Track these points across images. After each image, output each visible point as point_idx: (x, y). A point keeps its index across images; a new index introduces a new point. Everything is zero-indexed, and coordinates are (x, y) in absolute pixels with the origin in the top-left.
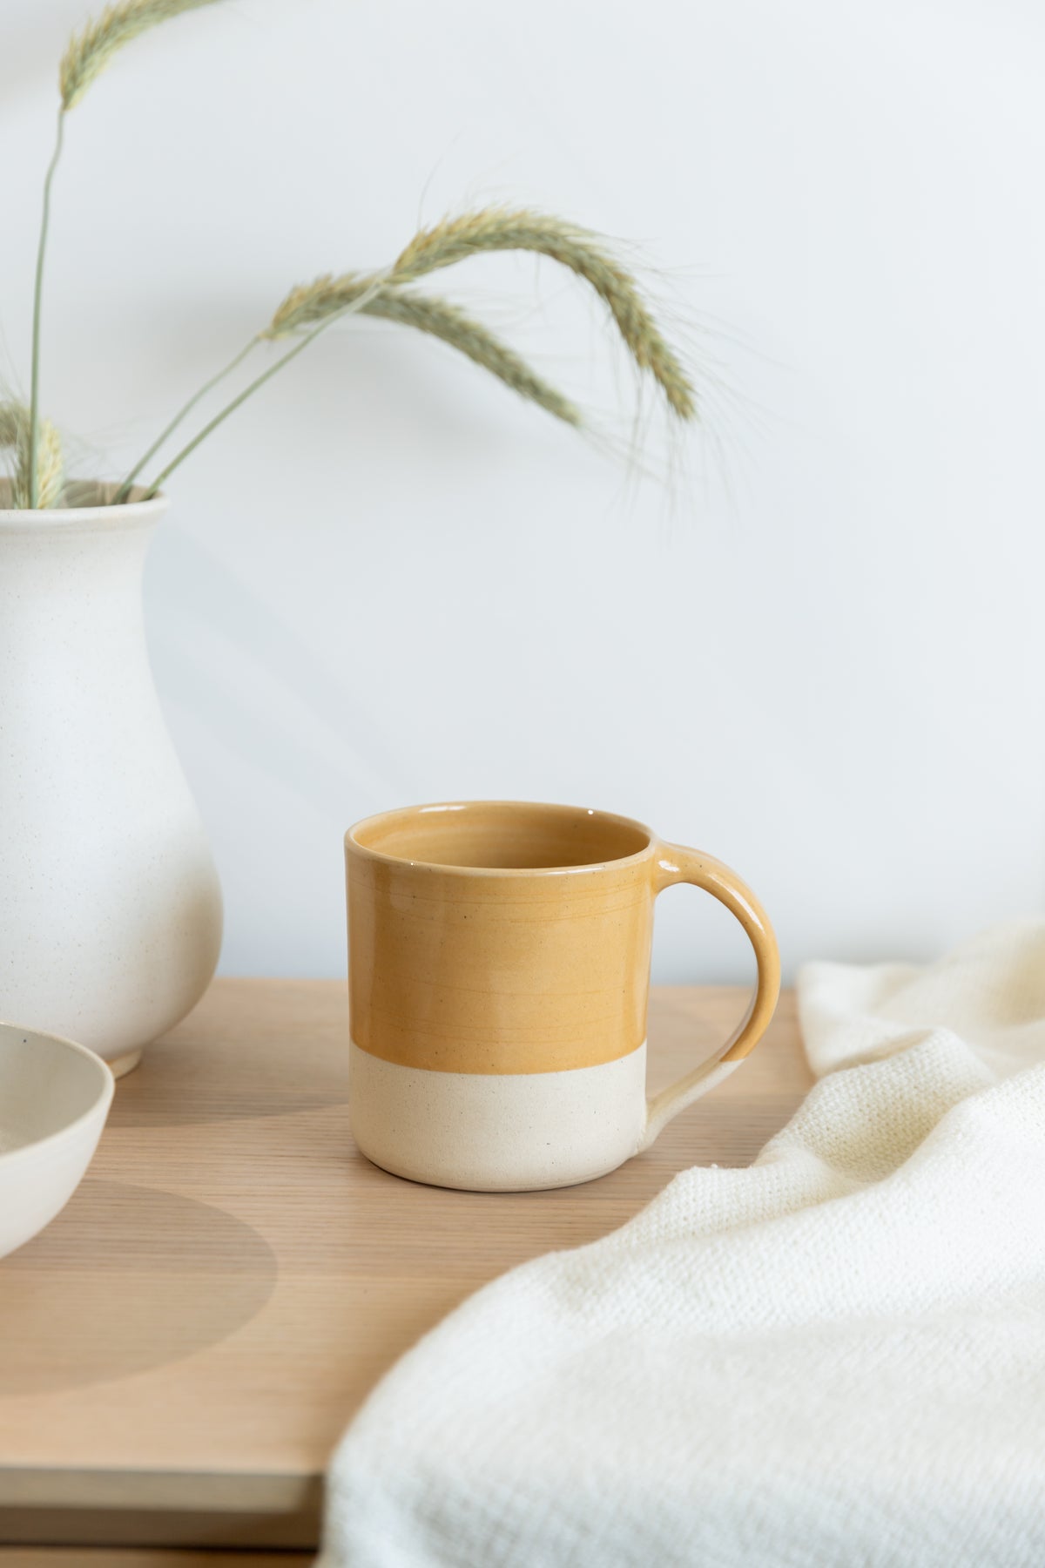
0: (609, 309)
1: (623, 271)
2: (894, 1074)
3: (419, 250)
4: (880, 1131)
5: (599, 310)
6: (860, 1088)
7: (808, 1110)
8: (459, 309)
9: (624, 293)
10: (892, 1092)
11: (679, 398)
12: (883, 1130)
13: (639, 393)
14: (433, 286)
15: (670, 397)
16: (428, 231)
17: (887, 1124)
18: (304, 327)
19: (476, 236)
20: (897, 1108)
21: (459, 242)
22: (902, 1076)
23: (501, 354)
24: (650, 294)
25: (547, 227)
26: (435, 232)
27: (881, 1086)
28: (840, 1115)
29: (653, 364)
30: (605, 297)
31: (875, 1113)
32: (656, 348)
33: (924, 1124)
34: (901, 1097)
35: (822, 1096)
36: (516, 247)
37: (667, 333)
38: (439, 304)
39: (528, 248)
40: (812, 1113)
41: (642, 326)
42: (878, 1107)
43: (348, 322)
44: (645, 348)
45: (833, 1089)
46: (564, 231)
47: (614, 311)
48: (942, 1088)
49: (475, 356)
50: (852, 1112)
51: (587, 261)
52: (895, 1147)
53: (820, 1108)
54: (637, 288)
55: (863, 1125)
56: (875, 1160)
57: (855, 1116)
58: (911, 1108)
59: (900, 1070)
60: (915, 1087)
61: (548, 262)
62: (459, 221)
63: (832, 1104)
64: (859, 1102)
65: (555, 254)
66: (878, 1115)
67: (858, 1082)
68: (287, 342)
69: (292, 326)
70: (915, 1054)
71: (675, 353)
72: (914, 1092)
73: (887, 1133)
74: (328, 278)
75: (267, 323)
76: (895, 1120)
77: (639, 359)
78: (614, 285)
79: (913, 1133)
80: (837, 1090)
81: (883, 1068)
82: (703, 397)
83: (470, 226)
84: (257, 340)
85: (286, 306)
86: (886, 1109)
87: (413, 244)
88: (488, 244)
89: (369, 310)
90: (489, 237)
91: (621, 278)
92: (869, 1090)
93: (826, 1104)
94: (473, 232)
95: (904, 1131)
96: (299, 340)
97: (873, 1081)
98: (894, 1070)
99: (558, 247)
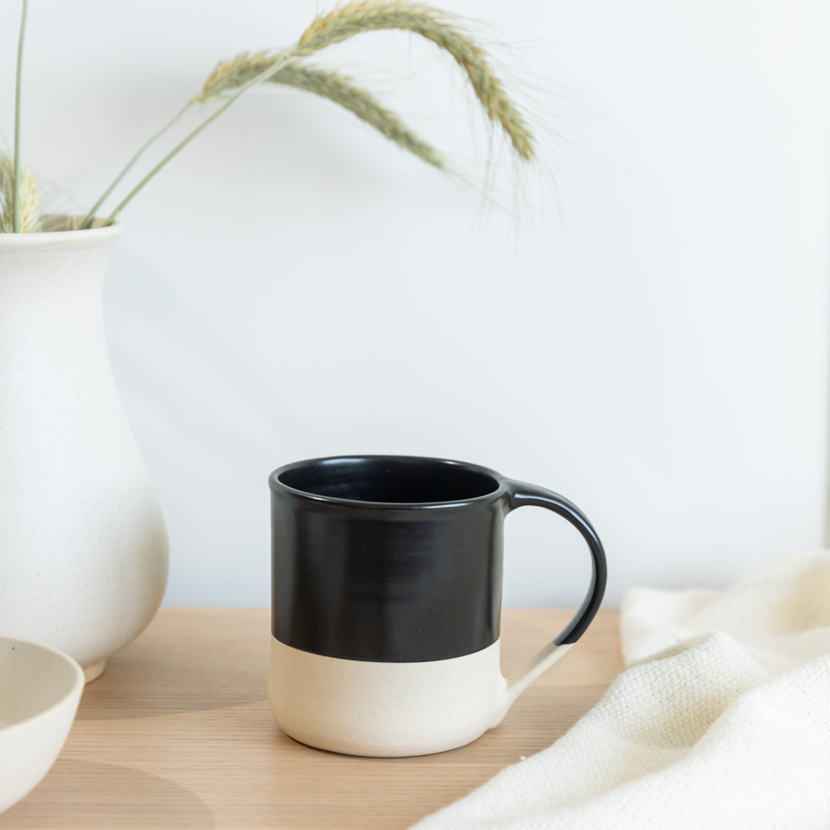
0: (466, 75)
1: (477, 45)
2: (679, 667)
3: (317, 30)
4: (668, 711)
5: (459, 75)
6: (653, 678)
7: (611, 693)
8: (348, 78)
9: (478, 62)
10: (678, 680)
11: (521, 144)
12: (671, 711)
13: (491, 140)
14: (326, 60)
15: (515, 143)
16: (324, 15)
17: (674, 706)
18: (226, 92)
19: (362, 19)
20: (682, 693)
21: (349, 23)
22: (686, 669)
23: (381, 113)
24: (497, 62)
25: (418, 11)
26: (329, 16)
27: (669, 676)
28: (636, 697)
29: (501, 117)
30: (463, 66)
31: (664, 697)
32: (503, 105)
33: (702, 706)
34: (685, 685)
35: (622, 684)
36: (394, 26)
37: (512, 93)
38: (333, 75)
39: (402, 28)
40: (614, 696)
41: (493, 87)
42: (667, 692)
43: (259, 89)
44: (495, 105)
45: (631, 678)
46: (430, 14)
47: (470, 77)
48: (717, 677)
49: (361, 115)
50: (646, 695)
51: (449, 37)
52: (680, 723)
53: (621, 692)
54: (487, 58)
55: (655, 706)
56: (664, 732)
57: (648, 698)
58: (693, 693)
59: (684, 664)
60: (696, 677)
61: (418, 38)
62: (347, 7)
63: (630, 689)
64: (651, 688)
65: (423, 32)
66: (667, 699)
67: (651, 673)
68: (214, 104)
69: (218, 92)
70: (696, 651)
71: (518, 109)
72: (696, 681)
73: (674, 712)
74: (246, 54)
75: (198, 89)
76: (680, 702)
77: (490, 114)
78: (470, 56)
79: (694, 713)
80: (635, 679)
81: (671, 663)
82: (541, 143)
83: (357, 11)
84: (191, 103)
85: (214, 75)
86: (673, 694)
87: (313, 25)
88: (372, 25)
89: (277, 79)
90: (372, 19)
91: (476, 51)
92: (660, 679)
93: (625, 689)
94: (359, 15)
95: (687, 711)
96: (223, 102)
97: (663, 672)
98: (679, 664)
99: (426, 26)
